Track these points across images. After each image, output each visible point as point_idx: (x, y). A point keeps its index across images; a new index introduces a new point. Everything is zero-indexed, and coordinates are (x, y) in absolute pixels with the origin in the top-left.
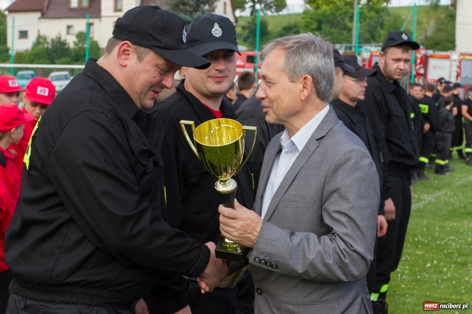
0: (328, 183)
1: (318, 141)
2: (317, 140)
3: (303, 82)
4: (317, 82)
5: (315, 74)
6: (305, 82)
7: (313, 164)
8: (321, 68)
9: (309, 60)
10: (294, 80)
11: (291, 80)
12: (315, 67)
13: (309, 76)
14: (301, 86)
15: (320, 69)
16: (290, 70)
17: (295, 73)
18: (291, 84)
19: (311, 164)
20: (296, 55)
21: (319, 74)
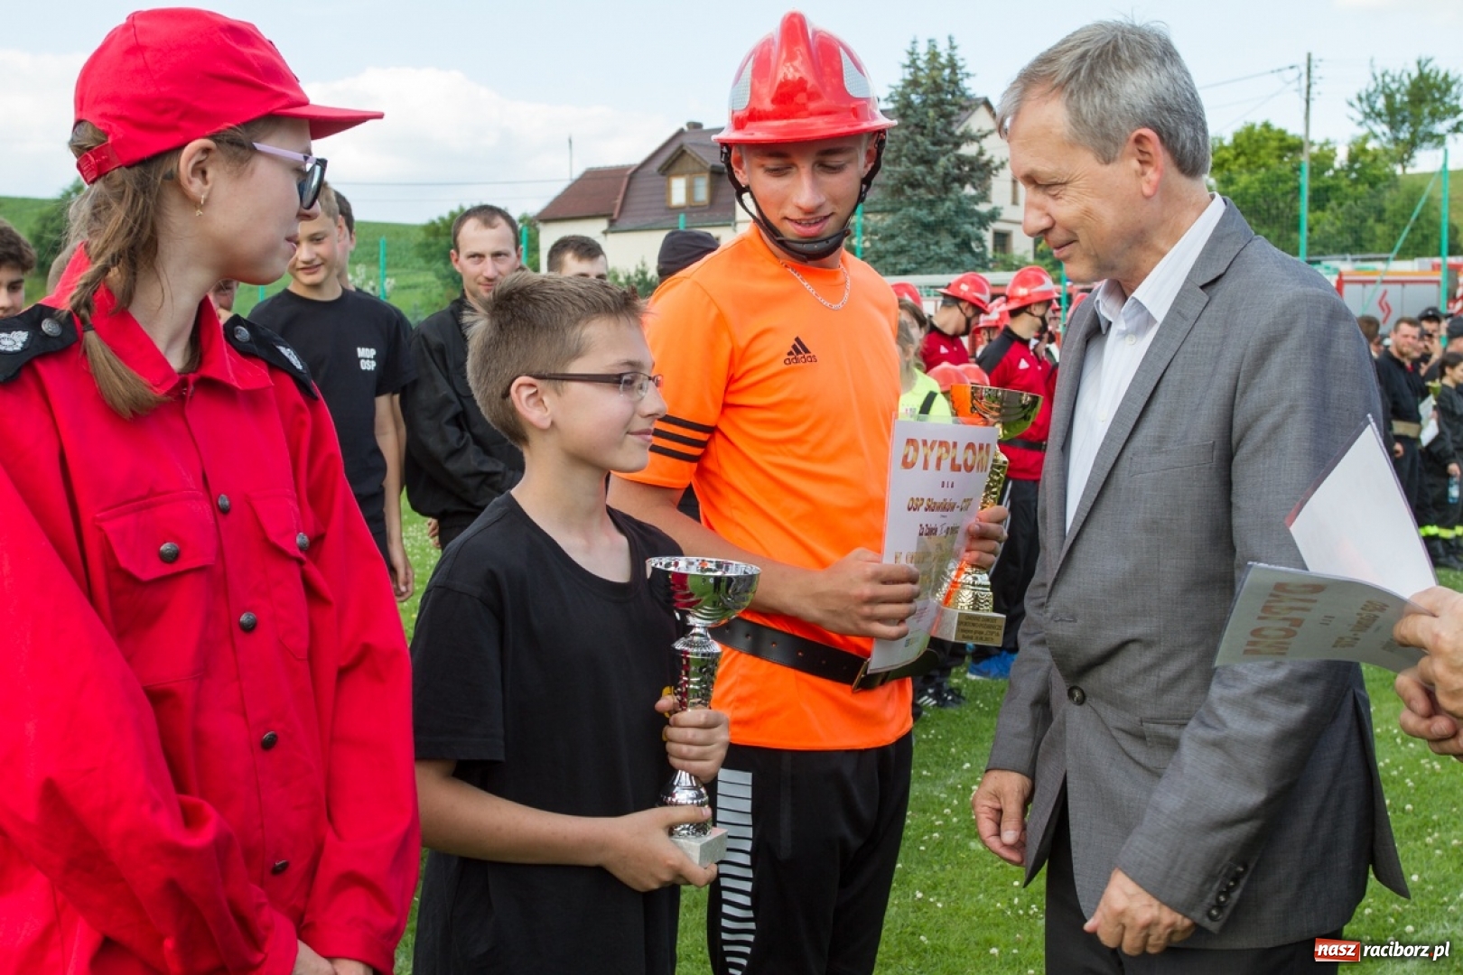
0: (1244, 392)
1: (1207, 291)
2: (1203, 287)
3: (1136, 150)
4: (1170, 135)
5: (1155, 119)
6: (1141, 148)
7: (1200, 349)
8: (1167, 98)
9: (1129, 89)
10: (1112, 156)
11: (1104, 160)
12: (1151, 102)
13: (1146, 132)
14: (1135, 164)
15: (1164, 99)
16: (1093, 135)
17: (1107, 137)
18: (1108, 169)
19: (1196, 349)
20: (1093, 92)
21: (1166, 114)
